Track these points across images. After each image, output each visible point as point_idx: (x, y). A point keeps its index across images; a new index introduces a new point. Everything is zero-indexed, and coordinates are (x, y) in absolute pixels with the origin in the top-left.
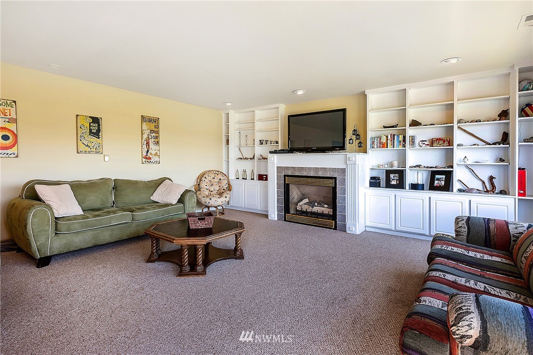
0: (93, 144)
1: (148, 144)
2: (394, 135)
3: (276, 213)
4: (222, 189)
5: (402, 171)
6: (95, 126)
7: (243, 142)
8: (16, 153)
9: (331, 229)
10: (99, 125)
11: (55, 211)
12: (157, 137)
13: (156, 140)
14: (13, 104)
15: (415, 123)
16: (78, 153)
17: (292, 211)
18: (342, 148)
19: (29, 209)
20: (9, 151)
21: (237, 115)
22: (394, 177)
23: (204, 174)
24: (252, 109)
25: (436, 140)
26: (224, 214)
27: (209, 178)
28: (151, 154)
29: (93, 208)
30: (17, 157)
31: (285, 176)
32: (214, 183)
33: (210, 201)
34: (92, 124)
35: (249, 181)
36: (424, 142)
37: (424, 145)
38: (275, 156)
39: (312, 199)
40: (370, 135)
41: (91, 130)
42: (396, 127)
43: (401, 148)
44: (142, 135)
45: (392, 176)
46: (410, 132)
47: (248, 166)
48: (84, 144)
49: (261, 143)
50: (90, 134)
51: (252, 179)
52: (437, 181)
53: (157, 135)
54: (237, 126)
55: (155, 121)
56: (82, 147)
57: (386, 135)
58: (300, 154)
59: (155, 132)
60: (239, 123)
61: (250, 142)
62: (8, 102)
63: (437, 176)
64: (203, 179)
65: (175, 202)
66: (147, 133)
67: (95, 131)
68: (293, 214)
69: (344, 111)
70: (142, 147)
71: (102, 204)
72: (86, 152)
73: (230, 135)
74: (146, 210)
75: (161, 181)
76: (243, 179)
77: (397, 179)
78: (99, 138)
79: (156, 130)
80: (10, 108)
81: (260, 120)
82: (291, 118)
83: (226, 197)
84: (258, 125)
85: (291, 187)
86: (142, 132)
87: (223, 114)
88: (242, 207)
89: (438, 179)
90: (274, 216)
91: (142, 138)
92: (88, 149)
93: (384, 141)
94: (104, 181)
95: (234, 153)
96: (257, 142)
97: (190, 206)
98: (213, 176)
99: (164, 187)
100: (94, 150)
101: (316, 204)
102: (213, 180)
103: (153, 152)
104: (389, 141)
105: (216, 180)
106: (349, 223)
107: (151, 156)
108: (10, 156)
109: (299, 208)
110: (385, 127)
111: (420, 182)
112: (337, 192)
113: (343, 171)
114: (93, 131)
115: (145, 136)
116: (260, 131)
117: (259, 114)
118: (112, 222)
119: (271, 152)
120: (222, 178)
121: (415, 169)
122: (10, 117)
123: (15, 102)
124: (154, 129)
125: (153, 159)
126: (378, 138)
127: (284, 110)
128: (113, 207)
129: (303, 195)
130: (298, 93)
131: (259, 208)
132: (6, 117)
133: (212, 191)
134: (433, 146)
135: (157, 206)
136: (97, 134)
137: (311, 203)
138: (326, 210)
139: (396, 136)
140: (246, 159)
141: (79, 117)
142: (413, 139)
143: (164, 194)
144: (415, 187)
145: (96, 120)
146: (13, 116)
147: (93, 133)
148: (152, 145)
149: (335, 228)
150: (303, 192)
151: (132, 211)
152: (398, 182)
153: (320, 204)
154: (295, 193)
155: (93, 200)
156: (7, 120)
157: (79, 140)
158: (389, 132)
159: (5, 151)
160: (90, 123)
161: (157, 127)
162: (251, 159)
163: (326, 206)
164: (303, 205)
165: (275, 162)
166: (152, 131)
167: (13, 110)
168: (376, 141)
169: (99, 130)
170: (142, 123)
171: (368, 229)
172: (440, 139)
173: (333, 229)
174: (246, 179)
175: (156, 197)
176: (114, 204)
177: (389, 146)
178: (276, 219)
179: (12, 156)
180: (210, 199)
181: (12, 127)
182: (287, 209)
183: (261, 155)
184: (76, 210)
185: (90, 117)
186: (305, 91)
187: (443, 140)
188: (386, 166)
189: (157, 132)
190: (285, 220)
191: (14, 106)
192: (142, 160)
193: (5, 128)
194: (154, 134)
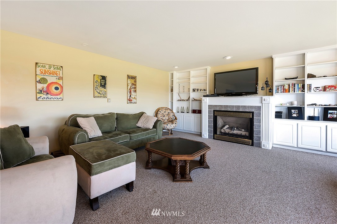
0: (102, 92)
1: (130, 92)
2: (295, 84)
3: (208, 134)
4: (171, 118)
5: (301, 108)
6: (103, 81)
7: (181, 90)
8: (62, 98)
9: (249, 145)
10: (105, 81)
11: (89, 134)
12: (135, 88)
13: (135, 90)
14: (61, 68)
15: (311, 76)
16: (94, 97)
17: (218, 133)
18: (255, 93)
19: (76, 133)
20: (58, 97)
21: (178, 74)
22: (294, 112)
23: (159, 110)
24: (188, 70)
25: (329, 87)
26: (172, 134)
27: (162, 112)
28: (132, 98)
29: (106, 131)
30: (62, 100)
31: (214, 111)
32: (166, 115)
33: (167, 126)
34: (102, 80)
35: (185, 114)
36: (317, 89)
37: (318, 91)
38: (208, 98)
39: (231, 126)
40: (275, 84)
41: (101, 83)
42: (296, 79)
43: (300, 92)
44: (128, 86)
45: (293, 111)
46: (308, 81)
47: (185, 105)
48: (97, 92)
49: (194, 90)
50: (101, 86)
51: (187, 113)
52: (330, 115)
53: (136, 86)
54: (178, 81)
55: (134, 78)
56: (97, 94)
57: (289, 84)
58: (223, 97)
59: (134, 84)
60: (179, 79)
61: (186, 90)
62: (59, 67)
63: (329, 111)
64: (159, 112)
65: (151, 127)
66: (130, 85)
67: (103, 84)
68: (219, 135)
69: (257, 69)
70: (127, 93)
71: (110, 129)
72: (98, 97)
73: (174, 86)
74: (137, 133)
75: (141, 114)
76: (181, 112)
77: (297, 113)
78: (105, 88)
79: (135, 83)
80: (59, 71)
81: (193, 77)
82: (216, 75)
83: (176, 124)
84: (192, 80)
85: (218, 117)
86: (127, 84)
87: (170, 74)
88: (181, 130)
89: (331, 113)
90: (206, 135)
91: (127, 88)
92: (99, 95)
93: (287, 88)
94: (111, 114)
95: (176, 97)
96: (191, 90)
97: (160, 130)
98: (164, 111)
99: (144, 118)
100: (103, 96)
101: (235, 129)
102: (164, 113)
103: (133, 97)
104: (291, 88)
105: (167, 113)
106: (263, 142)
107: (132, 99)
108: (59, 99)
109: (223, 131)
110: (286, 79)
111: (316, 115)
112: (254, 122)
113: (259, 108)
114: (102, 84)
115: (129, 87)
116: (193, 83)
117: (193, 73)
118: (120, 141)
119: (204, 96)
120: (170, 112)
121: (312, 106)
122: (59, 76)
123: (62, 67)
124: (134, 83)
125: (134, 101)
126: (281, 86)
127: (211, 70)
128: (115, 130)
129: (225, 122)
130: (227, 59)
131: (193, 131)
132: (57, 76)
133: (164, 120)
134: (326, 91)
135: (141, 130)
136: (104, 86)
137: (231, 128)
138: (243, 132)
139: (296, 85)
140: (183, 100)
141: (95, 76)
142: (310, 86)
143: (144, 123)
144: (311, 118)
145: (104, 78)
146: (61, 75)
147: (102, 85)
148: (132, 93)
149: (252, 145)
150: (225, 121)
151: (129, 134)
152: (298, 115)
153: (238, 129)
154: (220, 122)
155: (107, 127)
156: (58, 78)
157: (95, 90)
158: (291, 82)
159: (56, 97)
160: (101, 80)
161: (135, 81)
162: (187, 100)
163: (243, 130)
164: (226, 129)
165: (207, 102)
166: (133, 84)
167: (61, 72)
168: (280, 88)
169: (105, 84)
170: (127, 79)
171: (274, 146)
172: (332, 86)
173: (251, 145)
174: (184, 112)
175: (139, 124)
176: (116, 128)
177: (290, 91)
178: (207, 138)
179: (60, 99)
180: (167, 125)
181: (60, 82)
182: (215, 132)
183: (193, 98)
184: (99, 133)
185: (101, 76)
186: (232, 57)
187: (334, 86)
188: (288, 104)
189: (135, 85)
190: (214, 139)
191: (62, 69)
192: (127, 101)
193: (57, 83)
194: (134, 86)
